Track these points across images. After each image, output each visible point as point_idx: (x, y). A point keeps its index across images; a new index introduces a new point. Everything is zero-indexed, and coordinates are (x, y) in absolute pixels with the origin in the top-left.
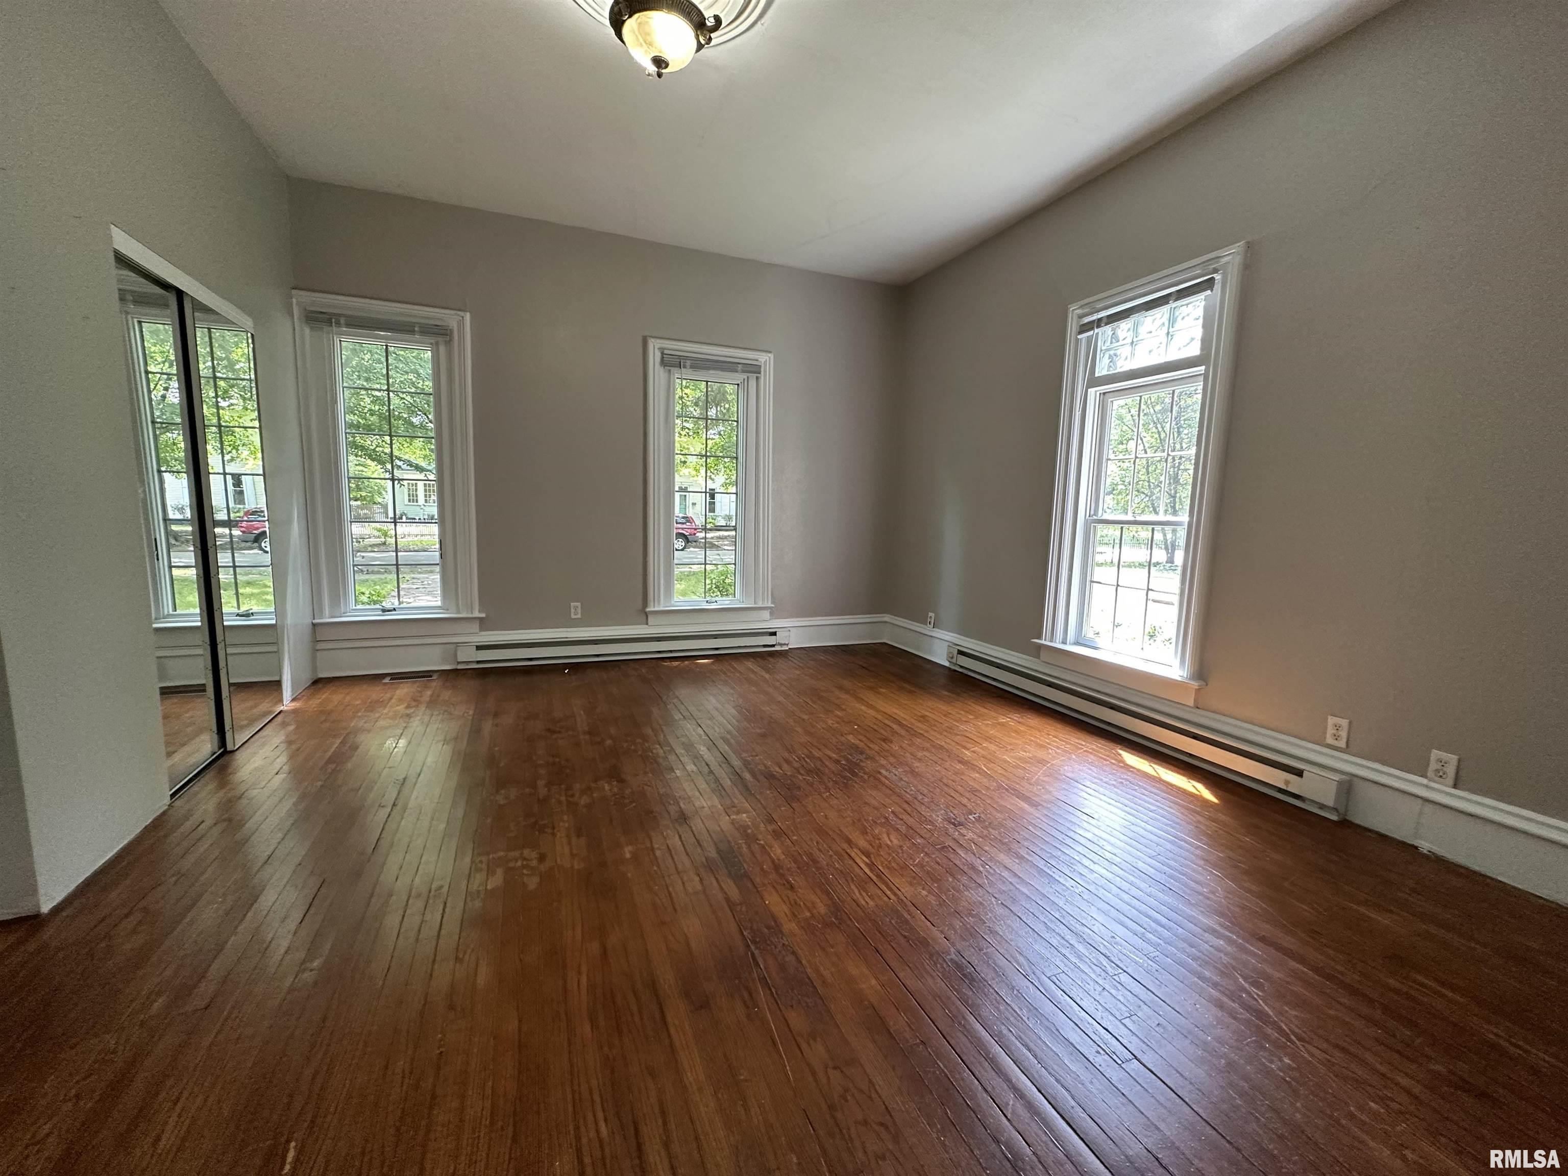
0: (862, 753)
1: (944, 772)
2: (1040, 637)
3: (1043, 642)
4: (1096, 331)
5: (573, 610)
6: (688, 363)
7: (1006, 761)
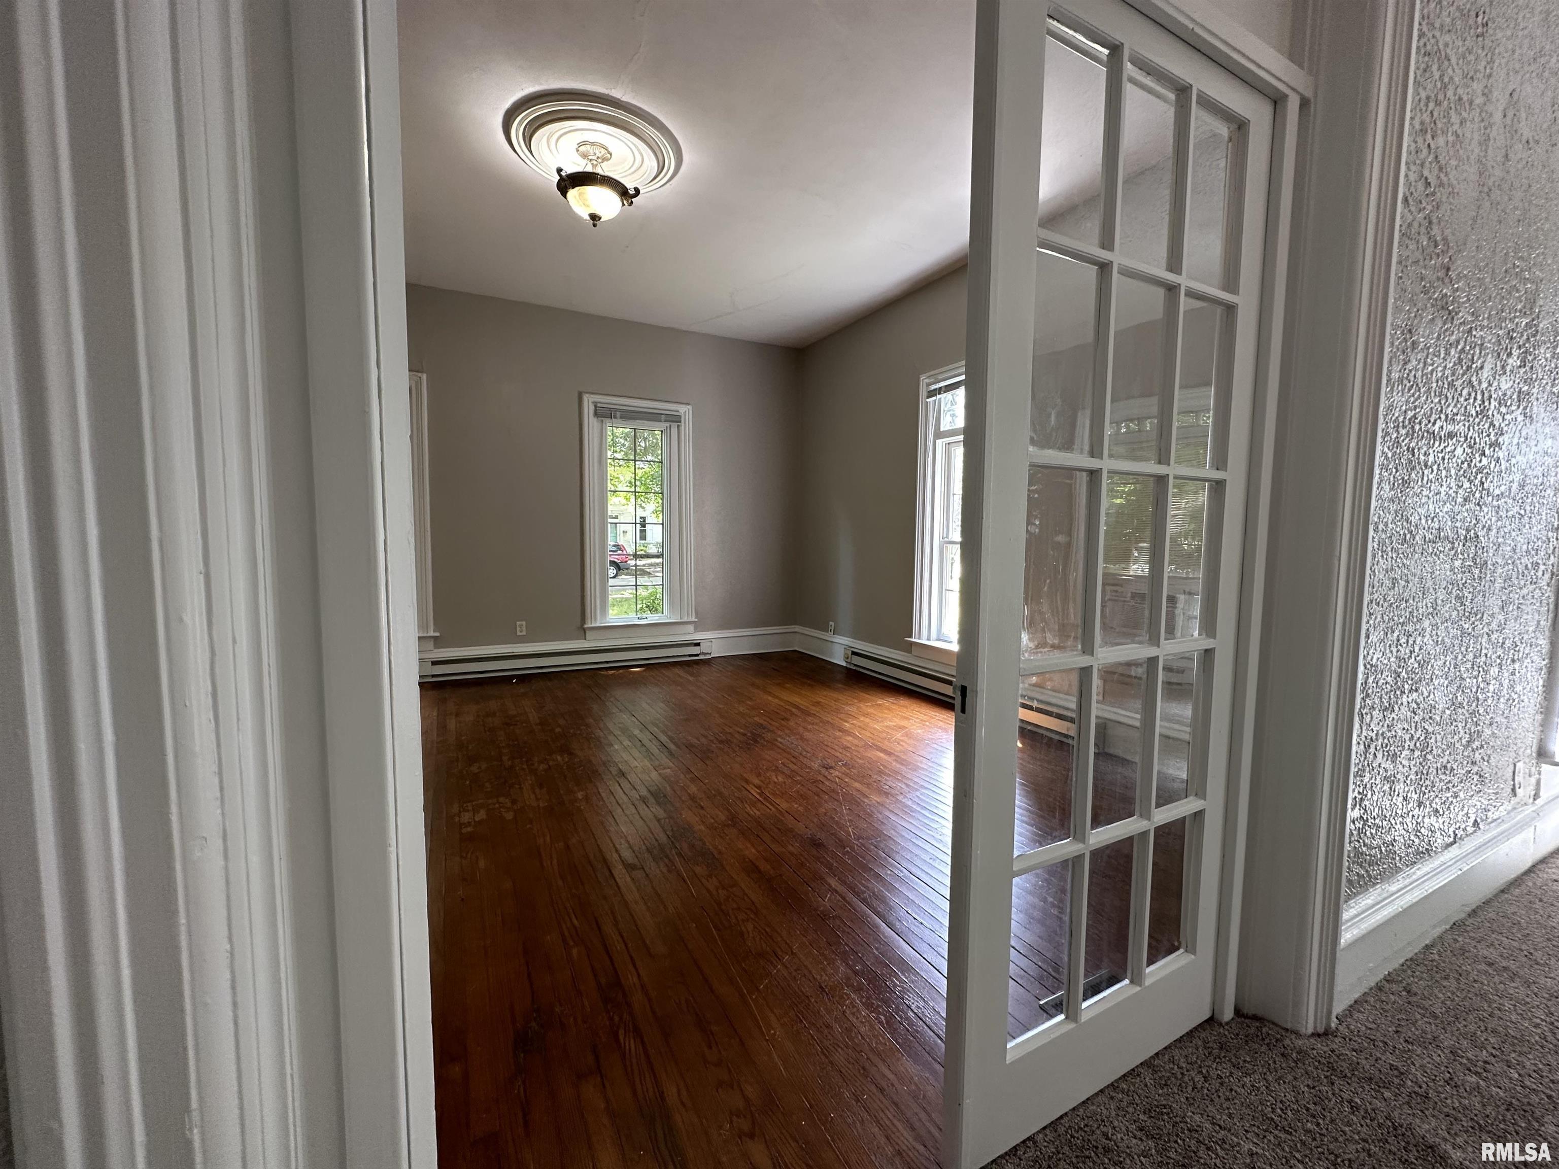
0: (764, 728)
1: (826, 738)
2: (911, 636)
3: (913, 640)
4: (939, 396)
5: (518, 629)
6: (618, 414)
7: (875, 729)
